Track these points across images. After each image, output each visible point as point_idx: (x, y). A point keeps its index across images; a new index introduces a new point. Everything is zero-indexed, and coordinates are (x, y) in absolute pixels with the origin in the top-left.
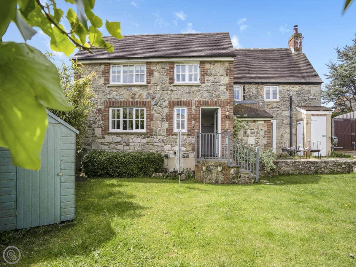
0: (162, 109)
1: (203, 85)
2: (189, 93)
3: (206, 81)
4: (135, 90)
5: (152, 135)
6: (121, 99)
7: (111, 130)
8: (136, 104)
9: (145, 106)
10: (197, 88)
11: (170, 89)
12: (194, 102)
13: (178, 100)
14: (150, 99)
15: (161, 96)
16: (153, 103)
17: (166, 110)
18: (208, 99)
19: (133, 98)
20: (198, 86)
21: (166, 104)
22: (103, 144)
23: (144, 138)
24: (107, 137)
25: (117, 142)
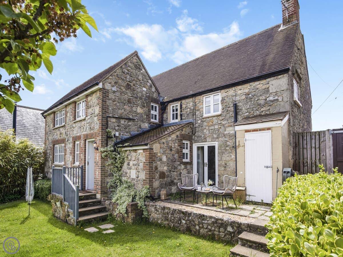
2: (80, 128)
4: (61, 130)
7: (55, 163)
8: (61, 141)
9: (64, 142)
10: (84, 123)
11: (73, 126)
12: (82, 136)
13: (76, 135)
15: (69, 133)
19: (60, 136)
20: (84, 120)
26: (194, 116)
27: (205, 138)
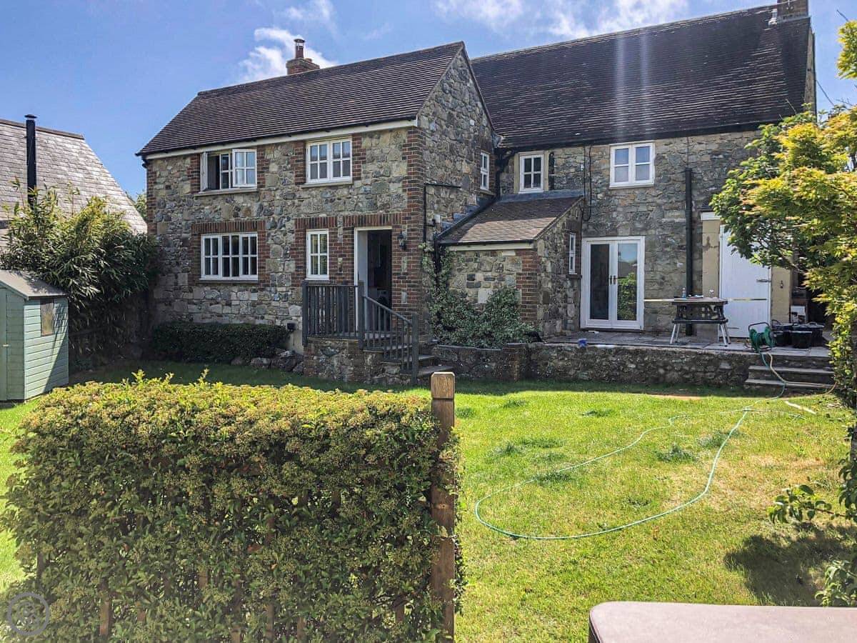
0: (285, 235)
1: (358, 183)
2: (332, 201)
3: (363, 175)
4: (239, 200)
5: (268, 286)
6: (218, 219)
7: (204, 277)
8: (242, 227)
9: (255, 229)
10: (345, 192)
11: (298, 196)
12: (339, 219)
13: (312, 216)
14: (263, 217)
15: (282, 211)
16: (268, 225)
17: (291, 238)
18: (366, 212)
19: (236, 215)
20: (348, 186)
21: (290, 225)
22: (190, 302)
23: (255, 291)
24: (196, 289)
25: (212, 299)
26: (588, 184)
27: (616, 230)
